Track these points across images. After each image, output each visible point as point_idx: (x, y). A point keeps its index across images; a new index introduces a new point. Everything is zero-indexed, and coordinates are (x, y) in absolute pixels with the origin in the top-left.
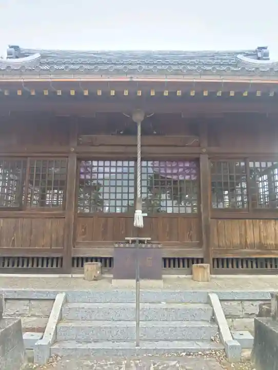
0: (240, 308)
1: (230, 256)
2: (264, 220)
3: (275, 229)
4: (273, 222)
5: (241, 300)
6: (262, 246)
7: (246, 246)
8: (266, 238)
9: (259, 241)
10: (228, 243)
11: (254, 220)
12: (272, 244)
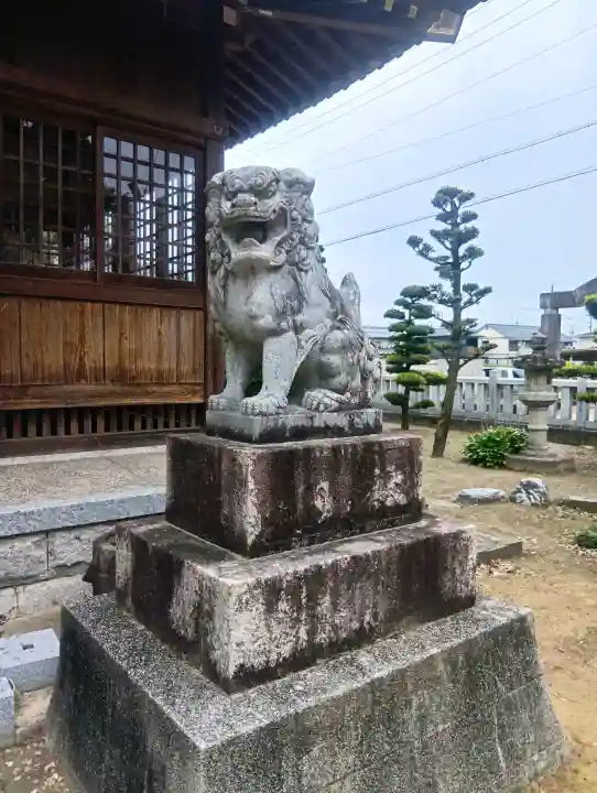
0: (41, 553)
1: (35, 404)
2: (134, 308)
3: (160, 333)
4: (156, 312)
5: (47, 533)
6: (123, 376)
7: (80, 375)
8: (137, 355)
9: (117, 361)
10: (28, 368)
11: (106, 305)
12: (150, 370)
